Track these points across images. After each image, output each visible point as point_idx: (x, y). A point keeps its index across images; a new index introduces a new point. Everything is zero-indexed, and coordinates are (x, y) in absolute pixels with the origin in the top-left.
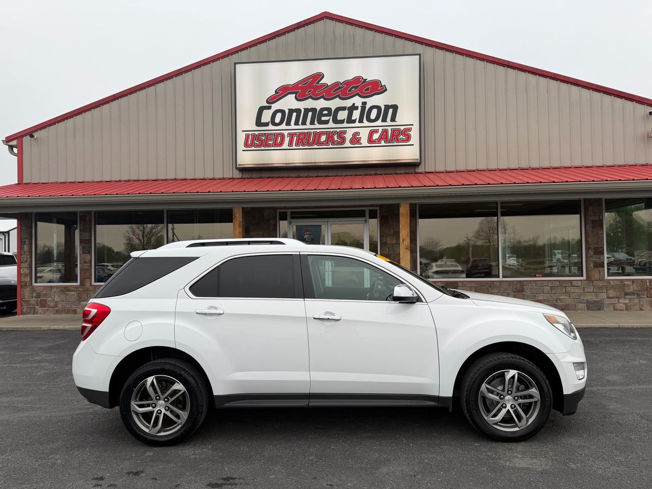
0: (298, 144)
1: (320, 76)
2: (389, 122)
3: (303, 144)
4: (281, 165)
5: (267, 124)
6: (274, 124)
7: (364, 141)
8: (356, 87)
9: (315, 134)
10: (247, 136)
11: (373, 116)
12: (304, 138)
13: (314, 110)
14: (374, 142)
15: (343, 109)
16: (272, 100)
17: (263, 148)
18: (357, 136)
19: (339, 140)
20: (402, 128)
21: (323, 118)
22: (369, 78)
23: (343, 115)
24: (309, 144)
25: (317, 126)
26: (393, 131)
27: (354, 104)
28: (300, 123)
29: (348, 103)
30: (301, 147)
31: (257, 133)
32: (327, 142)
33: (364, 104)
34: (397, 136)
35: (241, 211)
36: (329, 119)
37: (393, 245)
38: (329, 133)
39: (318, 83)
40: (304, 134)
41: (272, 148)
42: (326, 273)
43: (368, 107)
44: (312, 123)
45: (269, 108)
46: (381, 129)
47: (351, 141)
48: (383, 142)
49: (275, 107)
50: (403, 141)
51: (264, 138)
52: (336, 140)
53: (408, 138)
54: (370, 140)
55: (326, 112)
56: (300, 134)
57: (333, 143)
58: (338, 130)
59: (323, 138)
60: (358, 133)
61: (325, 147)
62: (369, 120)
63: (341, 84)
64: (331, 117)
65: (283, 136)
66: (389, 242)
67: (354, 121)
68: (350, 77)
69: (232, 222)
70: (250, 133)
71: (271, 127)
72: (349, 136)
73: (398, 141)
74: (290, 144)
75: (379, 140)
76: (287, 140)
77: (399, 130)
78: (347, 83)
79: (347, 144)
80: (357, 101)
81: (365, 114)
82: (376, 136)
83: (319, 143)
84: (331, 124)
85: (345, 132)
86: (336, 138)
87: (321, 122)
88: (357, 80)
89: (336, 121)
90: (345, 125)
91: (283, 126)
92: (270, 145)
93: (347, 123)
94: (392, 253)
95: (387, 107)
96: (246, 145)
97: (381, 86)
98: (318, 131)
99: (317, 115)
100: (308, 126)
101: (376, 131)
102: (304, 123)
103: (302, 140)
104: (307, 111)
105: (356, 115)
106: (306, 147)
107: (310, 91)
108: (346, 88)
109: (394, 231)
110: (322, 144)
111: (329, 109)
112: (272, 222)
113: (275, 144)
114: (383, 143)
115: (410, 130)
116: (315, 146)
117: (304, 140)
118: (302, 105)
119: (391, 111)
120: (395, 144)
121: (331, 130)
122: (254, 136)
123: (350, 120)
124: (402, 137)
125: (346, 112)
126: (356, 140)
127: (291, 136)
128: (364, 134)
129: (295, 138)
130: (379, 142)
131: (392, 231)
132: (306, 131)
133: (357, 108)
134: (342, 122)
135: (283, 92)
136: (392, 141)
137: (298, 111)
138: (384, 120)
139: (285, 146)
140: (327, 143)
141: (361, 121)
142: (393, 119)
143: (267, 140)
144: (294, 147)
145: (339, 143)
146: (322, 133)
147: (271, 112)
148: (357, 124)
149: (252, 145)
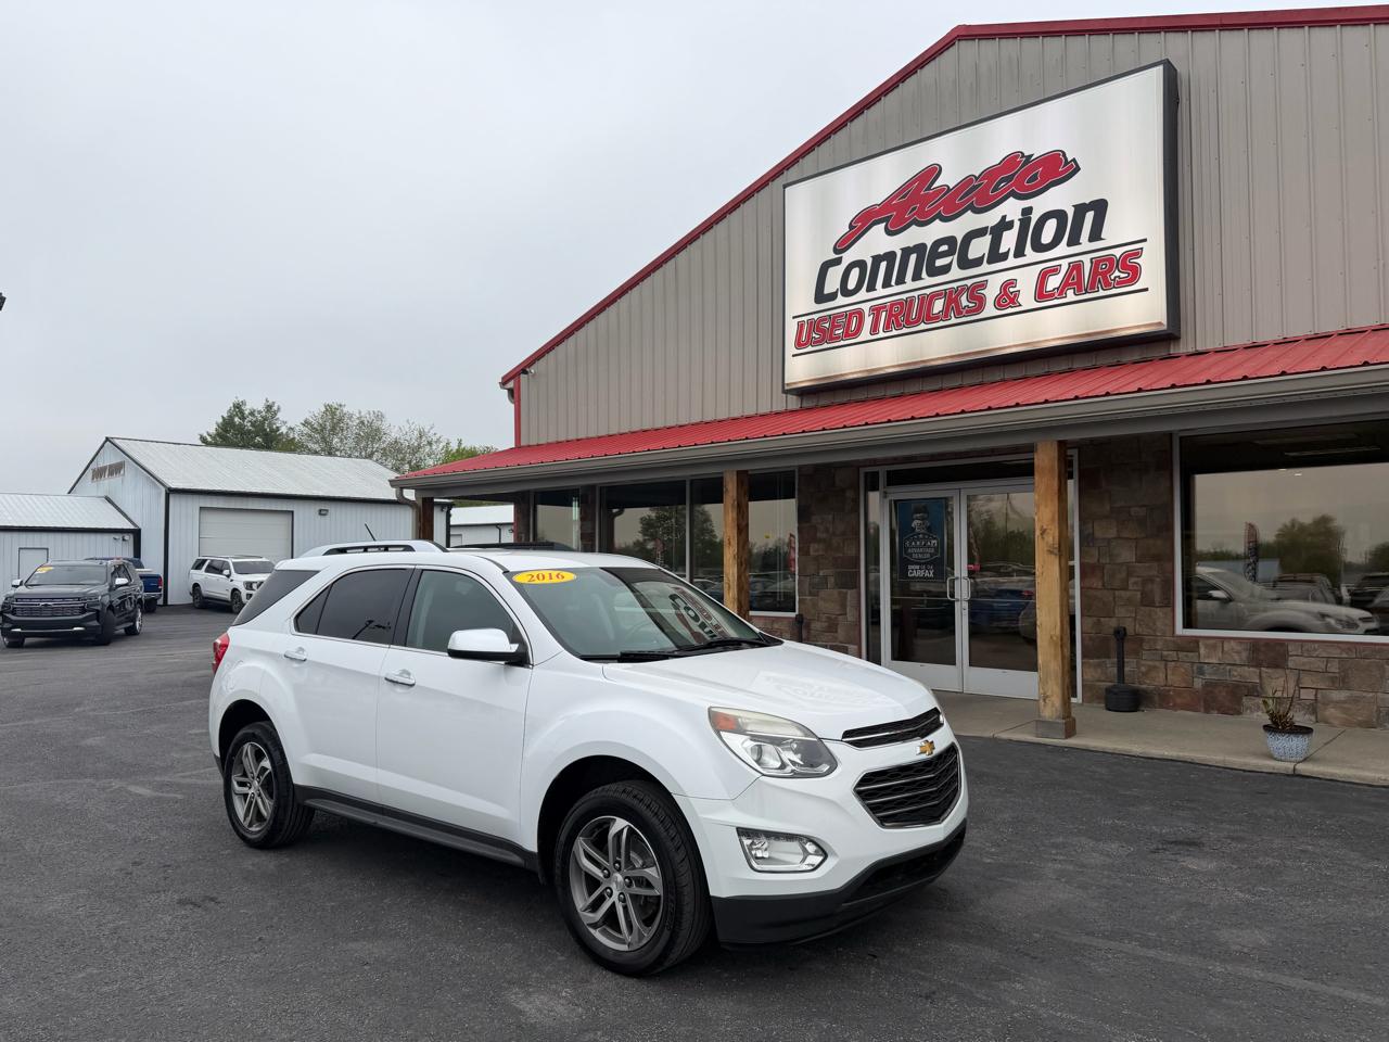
0: (888, 327)
1: (934, 172)
2: (1085, 244)
3: (899, 326)
4: (860, 375)
5: (833, 296)
6: (846, 293)
7: (1027, 299)
8: (1008, 179)
9: (922, 298)
10: (800, 326)
11: (1047, 237)
12: (901, 311)
13: (920, 248)
14: (1051, 296)
15: (980, 232)
16: (843, 245)
17: (826, 346)
18: (1011, 290)
19: (971, 305)
20: (1118, 252)
21: (939, 263)
22: (1037, 150)
23: (980, 247)
24: (909, 323)
25: (927, 280)
26: (1096, 263)
27: (1004, 217)
28: (893, 283)
29: (991, 218)
30: (895, 332)
31: (816, 317)
32: (945, 314)
33: (1027, 211)
34: (1104, 274)
35: (735, 477)
36: (951, 263)
37: (1109, 540)
38: (951, 293)
39: (929, 188)
40: (900, 303)
41: (842, 343)
42: (957, 605)
43: (1035, 217)
44: (917, 277)
45: (837, 262)
46: (1065, 264)
47: (998, 304)
48: (1070, 293)
49: (849, 257)
50: (1122, 283)
51: (827, 325)
52: (965, 305)
53: (1135, 273)
54: (1041, 294)
55: (944, 248)
56: (893, 304)
57: (959, 314)
58: (969, 283)
59: (938, 306)
60: (1011, 283)
61: (942, 324)
62: (1039, 247)
63: (977, 178)
64: (956, 256)
65: (860, 314)
66: (1098, 534)
67: (1005, 257)
68: (995, 159)
69: (721, 501)
70: (805, 318)
71: (841, 300)
72: (992, 292)
73: (1107, 285)
74: (874, 329)
75: (1062, 290)
76: (868, 321)
77: (1110, 259)
78: (990, 173)
79: (990, 309)
80: (1011, 209)
81: (1030, 234)
82: (1053, 282)
83: (930, 318)
84: (956, 273)
85: (983, 285)
86: (964, 301)
87: (933, 272)
88: (1011, 161)
89: (965, 263)
90: (985, 267)
91: (863, 294)
92: (838, 338)
93: (989, 262)
94: (1108, 561)
95: (1081, 210)
96: (799, 344)
97: (1067, 162)
98: (928, 291)
99: (927, 259)
100: (909, 284)
101: (1055, 271)
102: (901, 281)
103: (896, 316)
104: (907, 252)
105: (1009, 240)
106: (905, 330)
107: (913, 209)
108: (987, 186)
109: (1111, 508)
110: (936, 318)
111: (951, 241)
112: (849, 494)
113: (847, 335)
114: (1071, 296)
115: (1137, 254)
116: (923, 326)
117: (901, 317)
118: (896, 244)
119: (1090, 216)
120: (1102, 293)
121: (955, 285)
122: (811, 322)
123: (995, 255)
124: (1117, 273)
125: (988, 238)
126: (1008, 298)
127: (876, 311)
128: (1026, 282)
129: (884, 314)
130: (1061, 294)
131: (1108, 508)
132: (904, 296)
133: (1010, 225)
134: (978, 262)
135: (863, 223)
136: (1092, 287)
137: (890, 256)
138: (1074, 241)
139: (865, 334)
140: (946, 316)
141: (1019, 252)
142: (1096, 235)
143: (834, 326)
144: (882, 335)
145: (971, 312)
146: (938, 295)
147: (840, 269)
148: (1011, 261)
149: (809, 341)
